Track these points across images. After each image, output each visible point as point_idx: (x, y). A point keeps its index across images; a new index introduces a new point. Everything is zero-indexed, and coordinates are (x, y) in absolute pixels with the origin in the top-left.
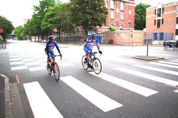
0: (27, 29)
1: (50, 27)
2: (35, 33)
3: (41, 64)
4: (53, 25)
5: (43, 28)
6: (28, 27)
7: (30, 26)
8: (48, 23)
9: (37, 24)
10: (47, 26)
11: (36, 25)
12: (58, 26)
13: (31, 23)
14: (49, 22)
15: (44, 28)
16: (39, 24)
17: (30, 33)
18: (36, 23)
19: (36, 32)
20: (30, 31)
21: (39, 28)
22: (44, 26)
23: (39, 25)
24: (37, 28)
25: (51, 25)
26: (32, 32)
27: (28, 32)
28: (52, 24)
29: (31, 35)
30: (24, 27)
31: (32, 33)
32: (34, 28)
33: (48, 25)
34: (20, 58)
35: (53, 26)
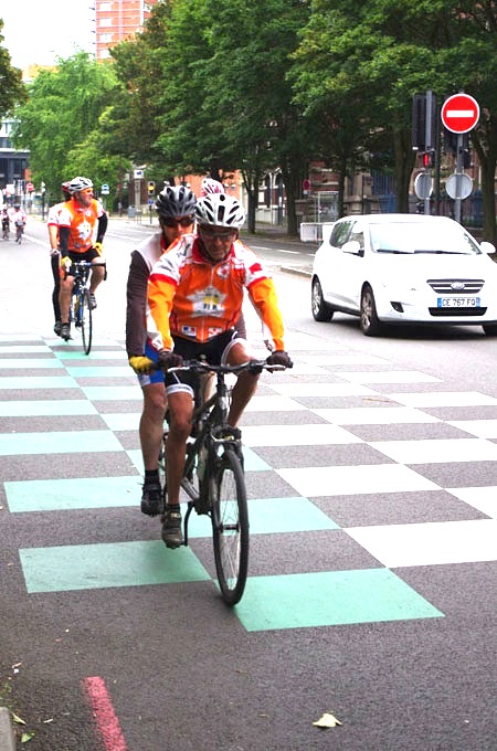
0: (145, 95)
1: (389, 74)
2: (223, 143)
3: (364, 536)
4: (423, 51)
5: (314, 90)
6: (159, 73)
7: (173, 70)
8: (375, 27)
9: (253, 45)
10: (364, 68)
11: (239, 57)
12: (479, 58)
13: (192, 32)
14: (378, 17)
15: (330, 83)
16: (270, 41)
17: (167, 140)
18: (239, 38)
19: (230, 129)
20: (172, 123)
21: (267, 85)
22: (325, 61)
23: (276, 58)
24: (246, 91)
25: (405, 58)
26: (192, 130)
27: (155, 134)
28: (411, 47)
29: (177, 158)
30: (112, 81)
31: (187, 145)
32: (220, 91)
33: (368, 51)
34: (98, 424)
35: (425, 62)
